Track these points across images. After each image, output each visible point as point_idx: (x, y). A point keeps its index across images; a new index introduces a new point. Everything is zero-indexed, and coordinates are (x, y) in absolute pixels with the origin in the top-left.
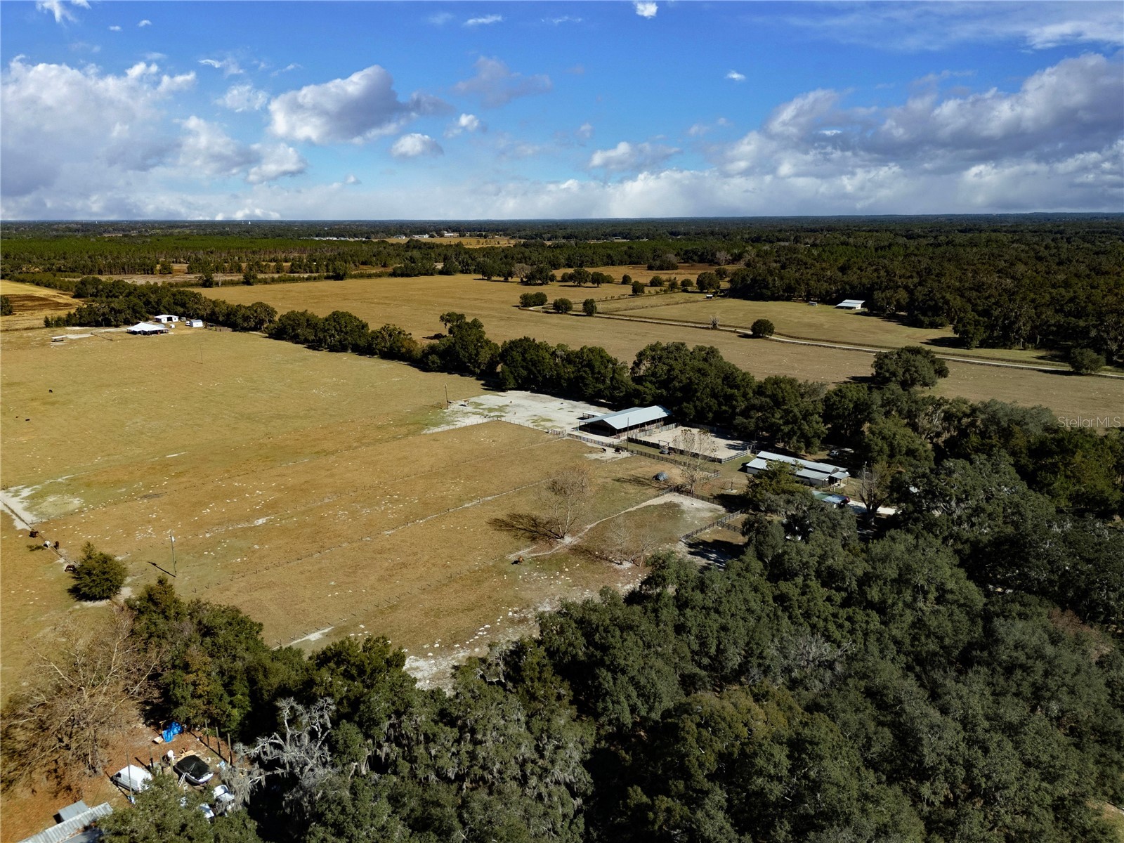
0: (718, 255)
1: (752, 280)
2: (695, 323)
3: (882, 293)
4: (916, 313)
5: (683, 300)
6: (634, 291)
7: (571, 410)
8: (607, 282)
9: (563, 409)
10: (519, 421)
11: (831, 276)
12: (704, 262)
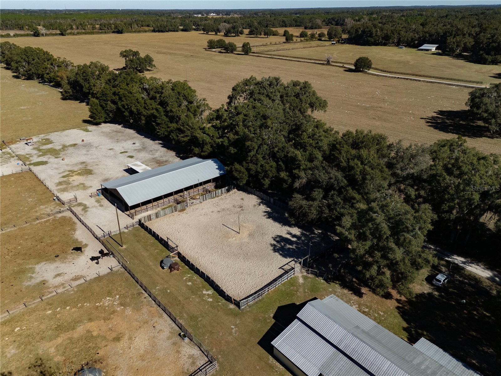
0: (346, 20)
1: (362, 31)
2: (316, 60)
3: (453, 39)
4: (481, 52)
5: (316, 45)
6: (287, 39)
7: (133, 155)
8: (274, 35)
9: (126, 152)
10: (51, 172)
11: (415, 29)
12: (339, 25)
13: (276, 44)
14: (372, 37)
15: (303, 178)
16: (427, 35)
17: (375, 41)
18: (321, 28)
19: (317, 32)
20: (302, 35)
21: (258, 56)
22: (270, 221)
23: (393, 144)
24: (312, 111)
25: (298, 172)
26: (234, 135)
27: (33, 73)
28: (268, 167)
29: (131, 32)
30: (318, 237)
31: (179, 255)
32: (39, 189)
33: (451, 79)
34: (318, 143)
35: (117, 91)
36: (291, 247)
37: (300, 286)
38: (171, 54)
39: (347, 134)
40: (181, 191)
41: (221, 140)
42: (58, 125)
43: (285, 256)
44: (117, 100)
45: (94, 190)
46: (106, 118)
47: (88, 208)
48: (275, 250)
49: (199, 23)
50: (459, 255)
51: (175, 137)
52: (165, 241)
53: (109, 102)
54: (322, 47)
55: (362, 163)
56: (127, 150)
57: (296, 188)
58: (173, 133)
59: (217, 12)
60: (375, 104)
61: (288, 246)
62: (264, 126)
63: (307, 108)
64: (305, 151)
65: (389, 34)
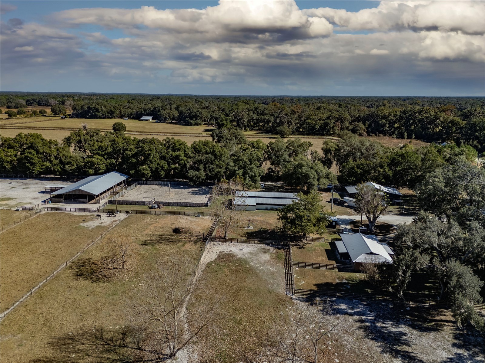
0: (50, 101)
4: (187, 119)
5: (47, 119)
6: (10, 116)
7: (26, 187)
15: (190, 162)
16: (143, 110)
20: (20, 112)
22: (177, 189)
31: (156, 203)
36: (200, 193)
40: (112, 188)
57: (188, 168)
65: (112, 110)
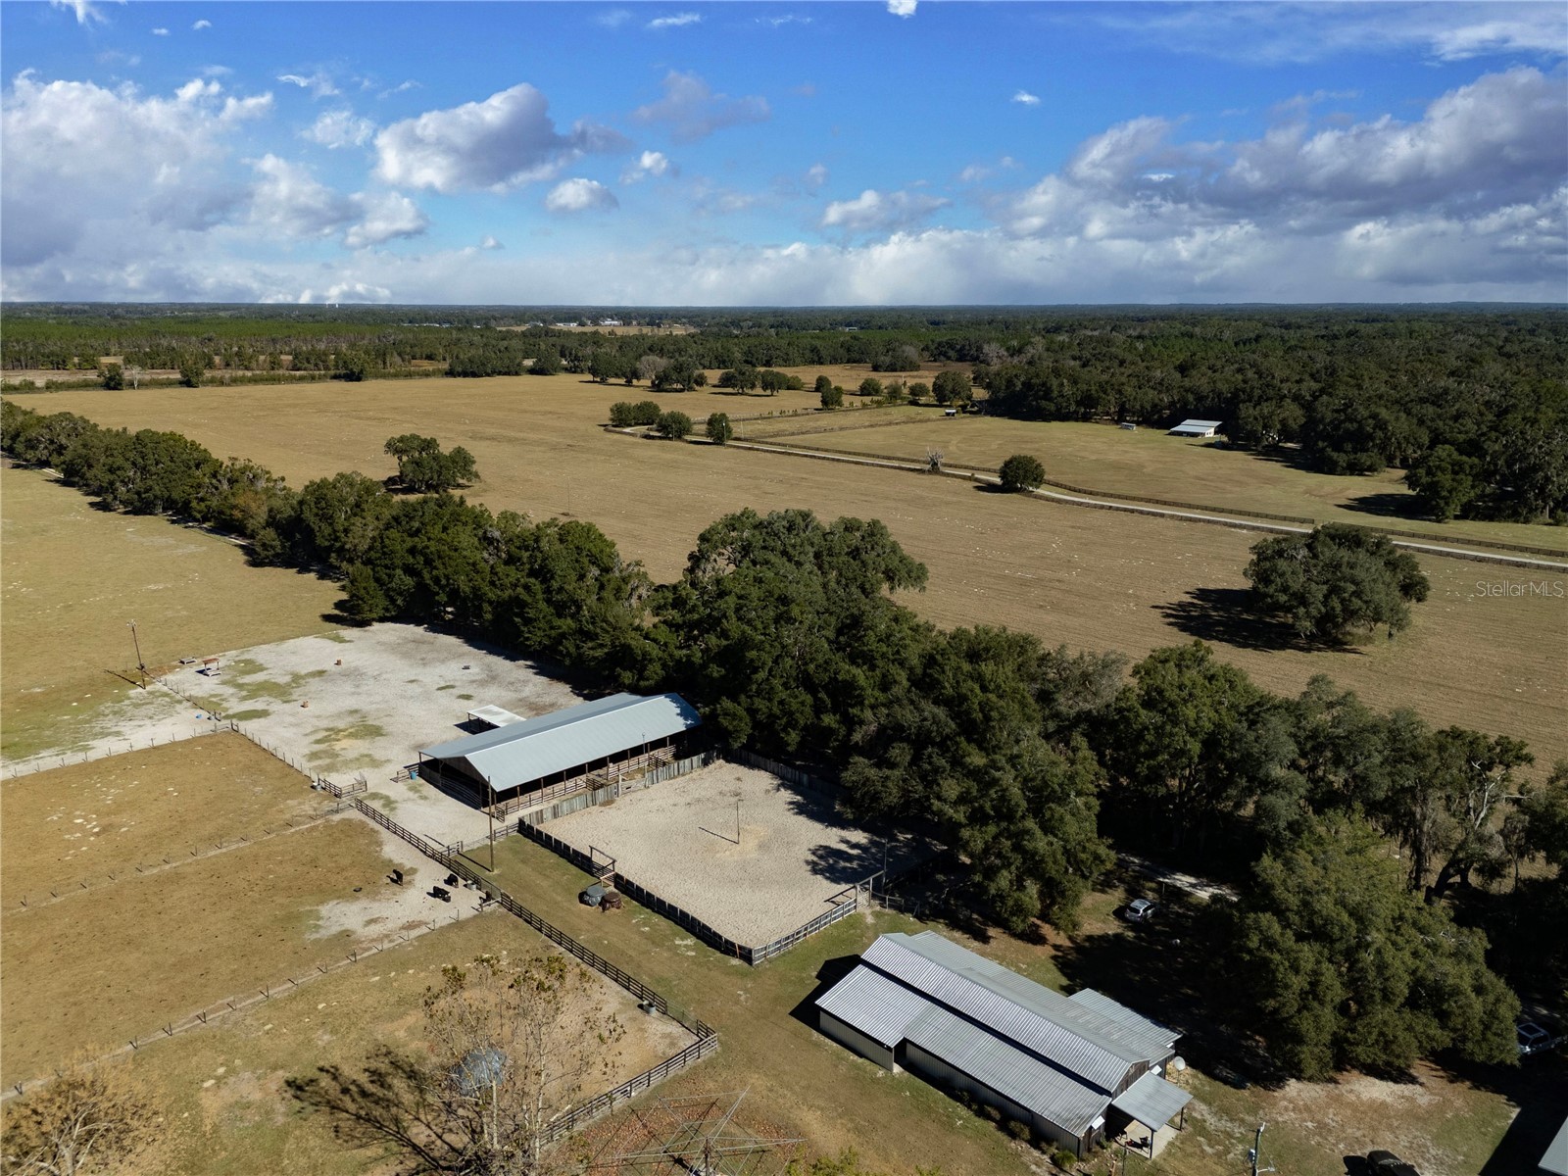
1: (1023, 384)
2: (903, 460)
3: (1255, 408)
5: (904, 419)
6: (824, 402)
7: (469, 693)
8: (789, 388)
9: (452, 687)
10: (289, 733)
11: (1163, 380)
12: (965, 361)
13: (795, 414)
14: (1051, 400)
17: (1058, 410)
18: (917, 368)
19: (907, 380)
20: (867, 389)
21: (750, 449)
22: (802, 819)
23: (1049, 654)
24: (892, 589)
25: (859, 713)
26: (719, 638)
27: (156, 497)
28: (794, 706)
29: (384, 376)
30: (905, 846)
31: (618, 880)
32: (270, 767)
33: (1240, 513)
34: (898, 652)
35: (420, 546)
36: (849, 865)
37: (868, 928)
38: (511, 440)
39: (958, 635)
41: (685, 652)
42: (264, 628)
43: (836, 880)
44: (420, 567)
45: (397, 767)
46: (387, 610)
47: (396, 802)
48: (815, 871)
49: (580, 354)
50: (1186, 873)
51: (572, 650)
52: (583, 856)
53: (399, 572)
54: (919, 425)
55: (984, 689)
56: (452, 683)
57: (857, 743)
58: (567, 639)
59: (625, 315)
60: (1048, 574)
61: (842, 864)
62: (784, 618)
63: (879, 583)
64: (873, 668)
65: (1093, 392)
